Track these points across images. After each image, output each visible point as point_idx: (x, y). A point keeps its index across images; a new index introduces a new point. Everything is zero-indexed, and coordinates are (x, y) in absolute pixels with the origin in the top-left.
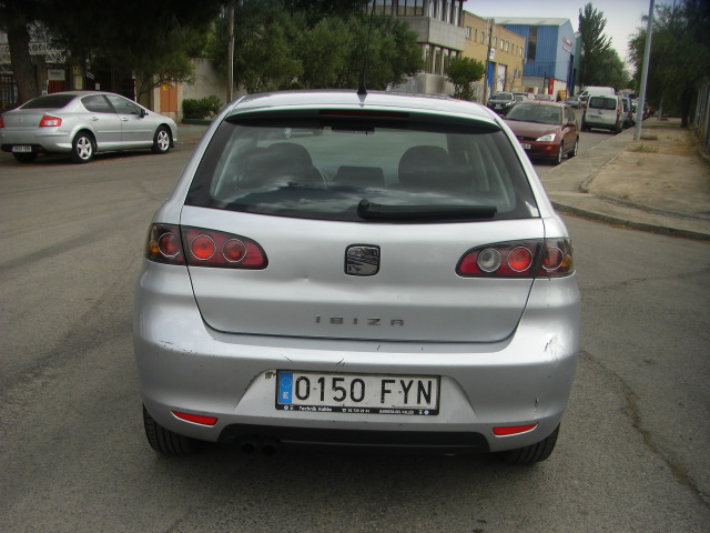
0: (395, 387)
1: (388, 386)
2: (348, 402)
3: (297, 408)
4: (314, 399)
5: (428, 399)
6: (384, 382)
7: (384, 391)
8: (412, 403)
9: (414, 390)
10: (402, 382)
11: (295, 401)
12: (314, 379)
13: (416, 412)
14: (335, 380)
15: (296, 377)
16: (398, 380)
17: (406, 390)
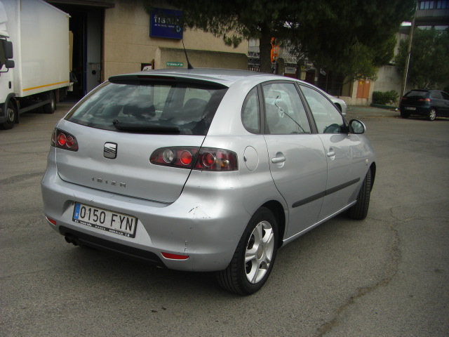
0: (117, 219)
1: (115, 218)
2: (98, 223)
3: (79, 221)
4: (86, 219)
5: (130, 229)
6: (113, 215)
7: (113, 220)
8: (123, 229)
9: (125, 222)
10: (120, 217)
11: (80, 218)
12: (87, 208)
13: (124, 234)
14: (95, 210)
15: (82, 206)
16: (119, 215)
17: (122, 222)
